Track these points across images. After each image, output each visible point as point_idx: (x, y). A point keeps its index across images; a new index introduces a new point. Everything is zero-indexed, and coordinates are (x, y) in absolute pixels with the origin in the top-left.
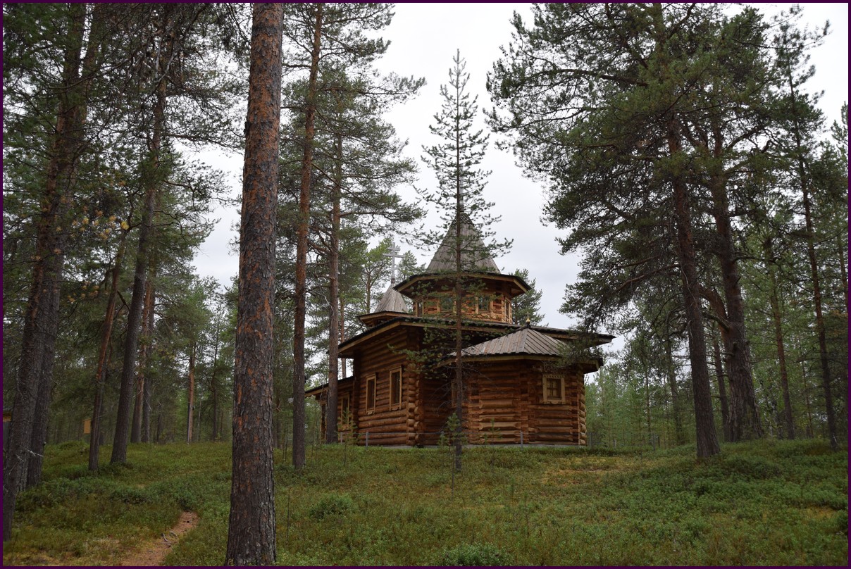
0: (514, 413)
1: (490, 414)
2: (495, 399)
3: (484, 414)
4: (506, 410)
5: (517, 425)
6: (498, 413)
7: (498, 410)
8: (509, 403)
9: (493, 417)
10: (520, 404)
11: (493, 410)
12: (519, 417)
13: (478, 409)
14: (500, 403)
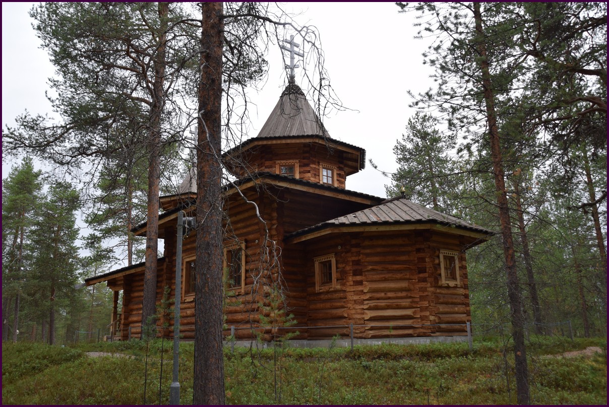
0: (410, 297)
1: (378, 299)
2: (385, 280)
3: (370, 299)
4: (400, 294)
5: (415, 313)
6: (389, 298)
7: (390, 295)
8: (404, 284)
9: (382, 303)
10: (417, 286)
11: (382, 295)
12: (417, 303)
13: (362, 292)
14: (392, 285)
